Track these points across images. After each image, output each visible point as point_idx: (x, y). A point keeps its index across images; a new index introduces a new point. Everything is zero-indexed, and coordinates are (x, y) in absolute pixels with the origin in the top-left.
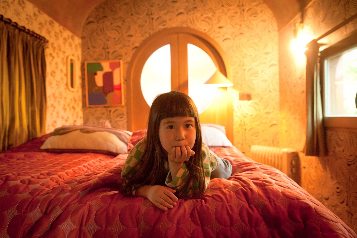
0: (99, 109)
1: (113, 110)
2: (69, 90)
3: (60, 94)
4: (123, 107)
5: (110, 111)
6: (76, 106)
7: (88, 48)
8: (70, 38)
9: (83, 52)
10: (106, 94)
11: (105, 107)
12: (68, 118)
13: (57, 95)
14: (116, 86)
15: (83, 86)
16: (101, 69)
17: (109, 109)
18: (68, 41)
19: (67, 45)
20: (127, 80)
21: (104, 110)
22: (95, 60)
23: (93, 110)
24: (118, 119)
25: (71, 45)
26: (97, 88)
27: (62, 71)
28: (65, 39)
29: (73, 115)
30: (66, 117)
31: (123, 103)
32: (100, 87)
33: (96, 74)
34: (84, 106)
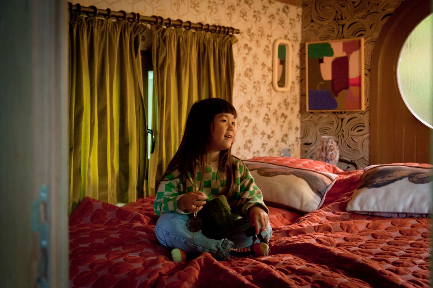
0: (325, 116)
1: (347, 117)
2: (276, 91)
3: (261, 100)
4: (363, 113)
5: (342, 120)
6: (287, 113)
7: (312, 21)
8: (281, 12)
9: (304, 27)
10: (336, 93)
11: (334, 113)
12: (273, 132)
13: (254, 102)
14: (353, 79)
15: (302, 80)
16: (330, 53)
17: (341, 116)
18: (277, 17)
19: (275, 24)
20: (371, 70)
21: (333, 117)
22: (321, 39)
23: (315, 118)
24: (355, 133)
25: (282, 22)
26: (322, 83)
27: (264, 65)
28: (272, 16)
29: (282, 126)
30: (269, 132)
31: (363, 108)
32: (327, 82)
33: (321, 61)
34: (302, 111)
